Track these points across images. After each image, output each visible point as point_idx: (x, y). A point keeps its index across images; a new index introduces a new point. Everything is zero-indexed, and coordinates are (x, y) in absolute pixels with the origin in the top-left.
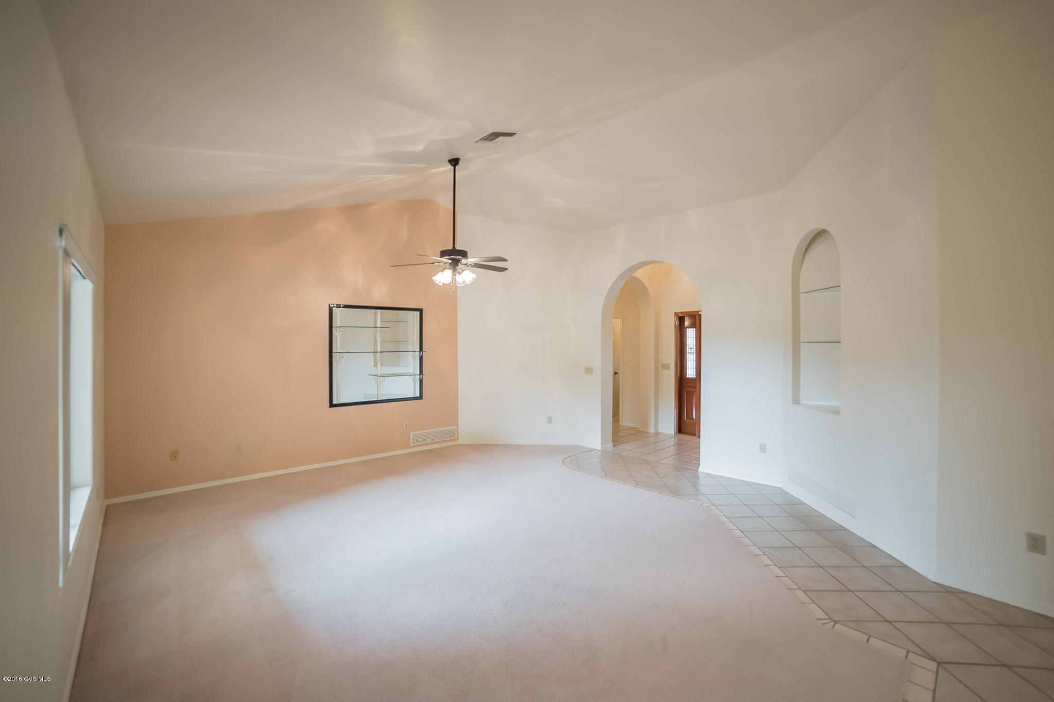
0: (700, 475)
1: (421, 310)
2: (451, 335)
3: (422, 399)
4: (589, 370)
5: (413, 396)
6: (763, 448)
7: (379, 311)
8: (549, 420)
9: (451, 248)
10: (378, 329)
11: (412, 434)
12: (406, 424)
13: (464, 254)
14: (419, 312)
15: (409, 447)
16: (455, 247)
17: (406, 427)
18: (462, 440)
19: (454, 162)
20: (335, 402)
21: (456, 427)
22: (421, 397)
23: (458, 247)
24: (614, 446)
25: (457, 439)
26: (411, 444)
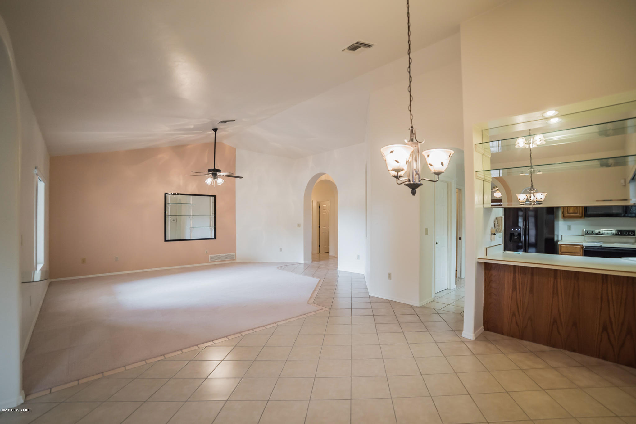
0: (338, 271)
1: (215, 196)
2: (232, 209)
3: (215, 239)
4: (299, 225)
5: (210, 238)
6: (358, 257)
7: (192, 196)
8: (281, 250)
9: (213, 168)
10: (191, 205)
11: (209, 256)
12: (207, 251)
13: (219, 171)
14: (213, 197)
15: (208, 262)
16: (215, 167)
17: (207, 252)
18: (238, 260)
19: (215, 130)
20: (167, 239)
21: (235, 254)
22: (215, 238)
23: (216, 168)
24: (312, 262)
25: (235, 260)
26: (209, 261)
